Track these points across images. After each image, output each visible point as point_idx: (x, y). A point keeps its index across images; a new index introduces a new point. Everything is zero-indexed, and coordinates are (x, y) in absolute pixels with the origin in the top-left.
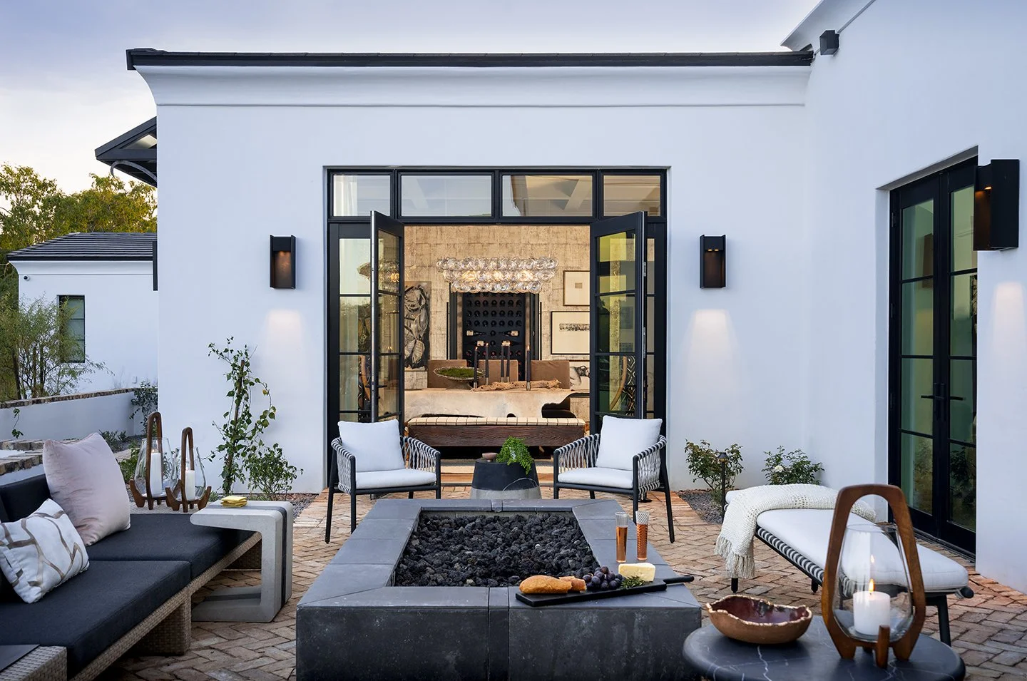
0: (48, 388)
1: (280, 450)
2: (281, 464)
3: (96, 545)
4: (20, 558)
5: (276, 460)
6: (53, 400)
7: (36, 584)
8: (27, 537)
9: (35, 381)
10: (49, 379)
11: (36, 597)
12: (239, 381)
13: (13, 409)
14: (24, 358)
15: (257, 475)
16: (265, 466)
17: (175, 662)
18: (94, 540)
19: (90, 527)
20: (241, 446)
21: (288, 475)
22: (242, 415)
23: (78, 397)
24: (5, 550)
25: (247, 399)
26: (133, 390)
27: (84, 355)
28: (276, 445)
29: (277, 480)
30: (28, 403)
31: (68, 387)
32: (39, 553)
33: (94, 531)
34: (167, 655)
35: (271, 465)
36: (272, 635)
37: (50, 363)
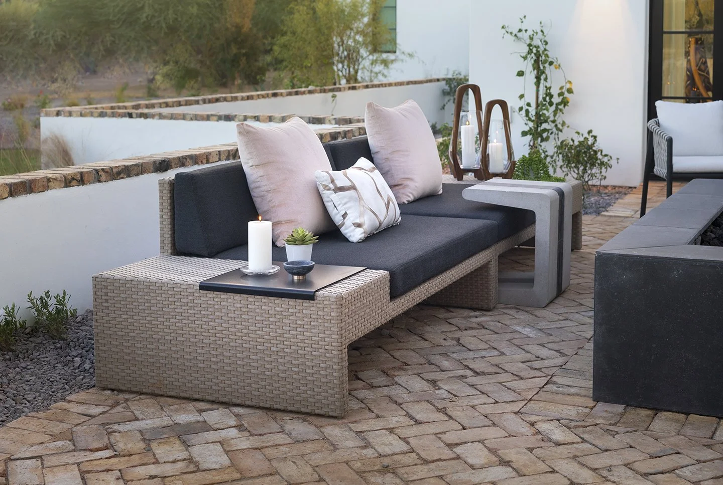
0: (362, 78)
1: (595, 137)
2: (596, 152)
3: (412, 204)
4: (343, 202)
5: (590, 147)
6: (367, 87)
7: (359, 225)
8: (349, 184)
9: (349, 70)
10: (362, 69)
11: (360, 237)
12: (537, 62)
13: (331, 94)
14: (339, 46)
15: (569, 162)
16: (578, 153)
17: (483, 316)
18: (410, 199)
19: (406, 186)
20: (545, 130)
21: (602, 164)
22: (543, 98)
23: (390, 85)
24: (331, 194)
25: (546, 79)
26: (444, 79)
27: (395, 44)
28: (590, 132)
29: (591, 169)
30: (345, 89)
31: (380, 77)
32: (360, 198)
33: (409, 190)
34: (475, 309)
35: (585, 152)
36: (577, 304)
37: (363, 52)
